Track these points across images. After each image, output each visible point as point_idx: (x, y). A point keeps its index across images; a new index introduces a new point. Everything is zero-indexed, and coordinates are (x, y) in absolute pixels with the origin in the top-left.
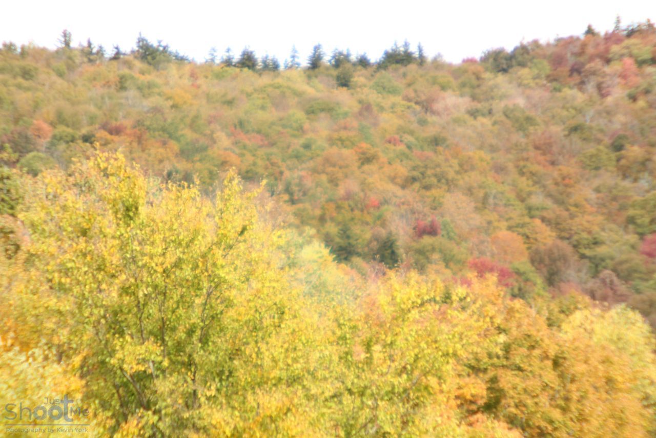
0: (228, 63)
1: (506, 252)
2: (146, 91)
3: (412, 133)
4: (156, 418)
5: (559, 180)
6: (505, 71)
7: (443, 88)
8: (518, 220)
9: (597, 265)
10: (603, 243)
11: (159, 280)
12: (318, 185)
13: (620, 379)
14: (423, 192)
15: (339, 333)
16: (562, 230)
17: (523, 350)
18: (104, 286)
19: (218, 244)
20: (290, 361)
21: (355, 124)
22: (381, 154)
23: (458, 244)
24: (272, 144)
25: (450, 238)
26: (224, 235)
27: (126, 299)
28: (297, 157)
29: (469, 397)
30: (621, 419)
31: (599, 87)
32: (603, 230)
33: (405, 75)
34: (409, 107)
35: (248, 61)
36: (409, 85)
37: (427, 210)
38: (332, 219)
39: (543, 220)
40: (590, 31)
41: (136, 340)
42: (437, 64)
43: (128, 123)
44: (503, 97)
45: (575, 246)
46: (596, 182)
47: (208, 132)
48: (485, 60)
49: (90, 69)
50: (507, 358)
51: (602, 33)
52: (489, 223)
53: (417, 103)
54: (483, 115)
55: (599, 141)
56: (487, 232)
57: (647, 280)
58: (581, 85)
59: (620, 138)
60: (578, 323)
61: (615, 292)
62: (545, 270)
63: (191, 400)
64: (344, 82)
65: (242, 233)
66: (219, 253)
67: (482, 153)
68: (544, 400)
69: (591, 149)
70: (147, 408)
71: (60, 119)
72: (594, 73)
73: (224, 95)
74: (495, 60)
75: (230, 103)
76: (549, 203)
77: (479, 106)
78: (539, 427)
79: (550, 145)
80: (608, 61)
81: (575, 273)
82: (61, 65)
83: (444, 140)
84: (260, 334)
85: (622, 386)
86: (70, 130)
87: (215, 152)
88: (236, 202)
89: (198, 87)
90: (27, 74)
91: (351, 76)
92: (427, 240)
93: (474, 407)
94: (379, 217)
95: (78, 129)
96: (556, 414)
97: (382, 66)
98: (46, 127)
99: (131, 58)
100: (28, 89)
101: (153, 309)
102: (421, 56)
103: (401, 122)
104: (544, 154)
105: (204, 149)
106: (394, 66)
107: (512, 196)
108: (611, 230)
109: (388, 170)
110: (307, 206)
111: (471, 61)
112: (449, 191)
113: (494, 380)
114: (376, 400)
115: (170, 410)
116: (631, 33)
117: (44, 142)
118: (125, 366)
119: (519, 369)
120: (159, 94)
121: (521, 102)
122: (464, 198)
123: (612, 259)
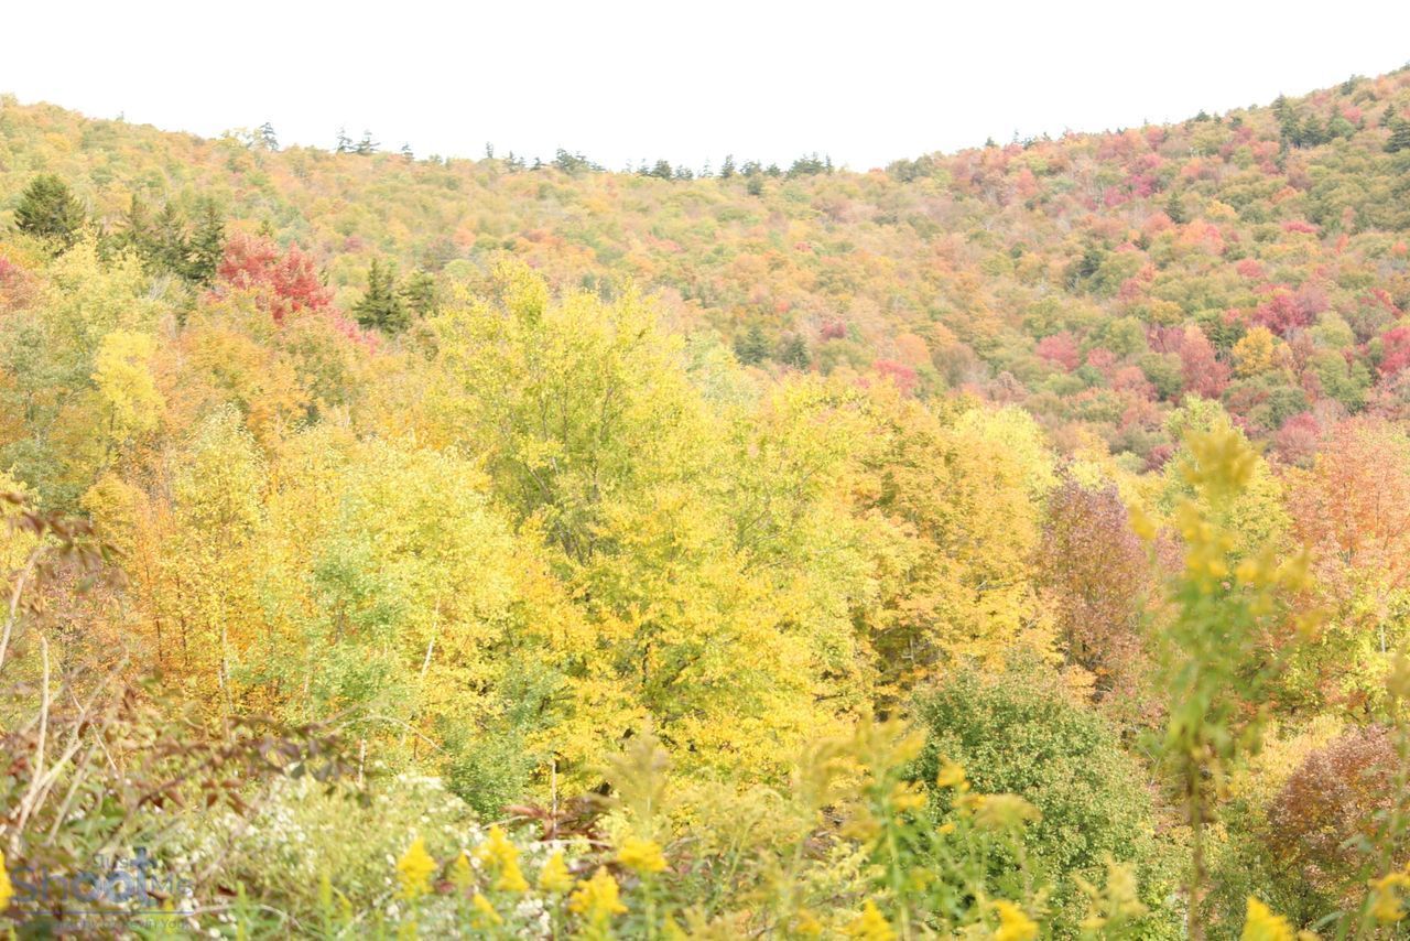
0: (644, 172)
1: (910, 355)
2: (564, 200)
3: (820, 240)
4: (558, 511)
5: (960, 284)
6: (909, 180)
7: (850, 197)
8: (920, 323)
9: (995, 367)
10: (1002, 345)
11: (560, 380)
12: (728, 289)
13: (1008, 474)
14: (831, 297)
15: (734, 431)
16: (965, 333)
17: (918, 448)
18: (509, 386)
19: (618, 346)
20: (685, 459)
21: (765, 230)
22: (790, 260)
23: (864, 346)
24: (685, 251)
25: (856, 340)
26: (624, 340)
27: (530, 399)
28: (709, 261)
29: (865, 492)
30: (1008, 512)
31: (999, 197)
32: (1002, 333)
33: (813, 184)
34: (817, 215)
35: (663, 171)
36: (818, 194)
37: (833, 313)
38: (743, 323)
39: (945, 323)
40: (990, 143)
41: (540, 437)
42: (844, 175)
43: (547, 231)
44: (907, 205)
45: (975, 349)
46: (996, 287)
47: (623, 239)
48: (890, 169)
49: (511, 179)
50: (902, 455)
51: (1002, 146)
52: (894, 326)
53: (825, 211)
54: (889, 223)
55: (999, 248)
56: (891, 335)
57: (1043, 381)
58: (981, 195)
59: (1018, 244)
60: (970, 421)
61: (1013, 392)
62: (946, 371)
63: (592, 494)
64: (755, 191)
65: (640, 336)
66: (618, 355)
67: (887, 259)
68: (936, 494)
69: (991, 255)
70: (550, 501)
71: (483, 227)
72: (993, 183)
73: (640, 203)
74: (900, 170)
75: (644, 211)
76: (951, 307)
77: (884, 214)
78: (931, 520)
79: (952, 251)
80: (1007, 172)
81: (975, 376)
82: (483, 174)
83: (851, 246)
84: (658, 433)
85: (1011, 481)
86: (492, 238)
87: (629, 257)
88: (635, 306)
89: (615, 195)
90: (452, 184)
91: (761, 185)
92: (834, 342)
93: (870, 502)
94: (789, 320)
95: (499, 236)
96: (948, 508)
97: (791, 175)
98: (469, 234)
99: (550, 168)
100: (452, 199)
101: (555, 408)
102: (829, 165)
103: (809, 229)
104: (946, 260)
105: (621, 256)
106: (803, 175)
107: (916, 300)
108: (1009, 333)
109: (797, 276)
110: (719, 309)
111: (877, 170)
112: (854, 295)
113: (889, 476)
114: (768, 496)
115: (572, 504)
116: (1029, 145)
117: (467, 249)
118: (529, 463)
119: (913, 465)
120: (577, 202)
121: (924, 210)
122: (871, 302)
123: (1010, 360)
